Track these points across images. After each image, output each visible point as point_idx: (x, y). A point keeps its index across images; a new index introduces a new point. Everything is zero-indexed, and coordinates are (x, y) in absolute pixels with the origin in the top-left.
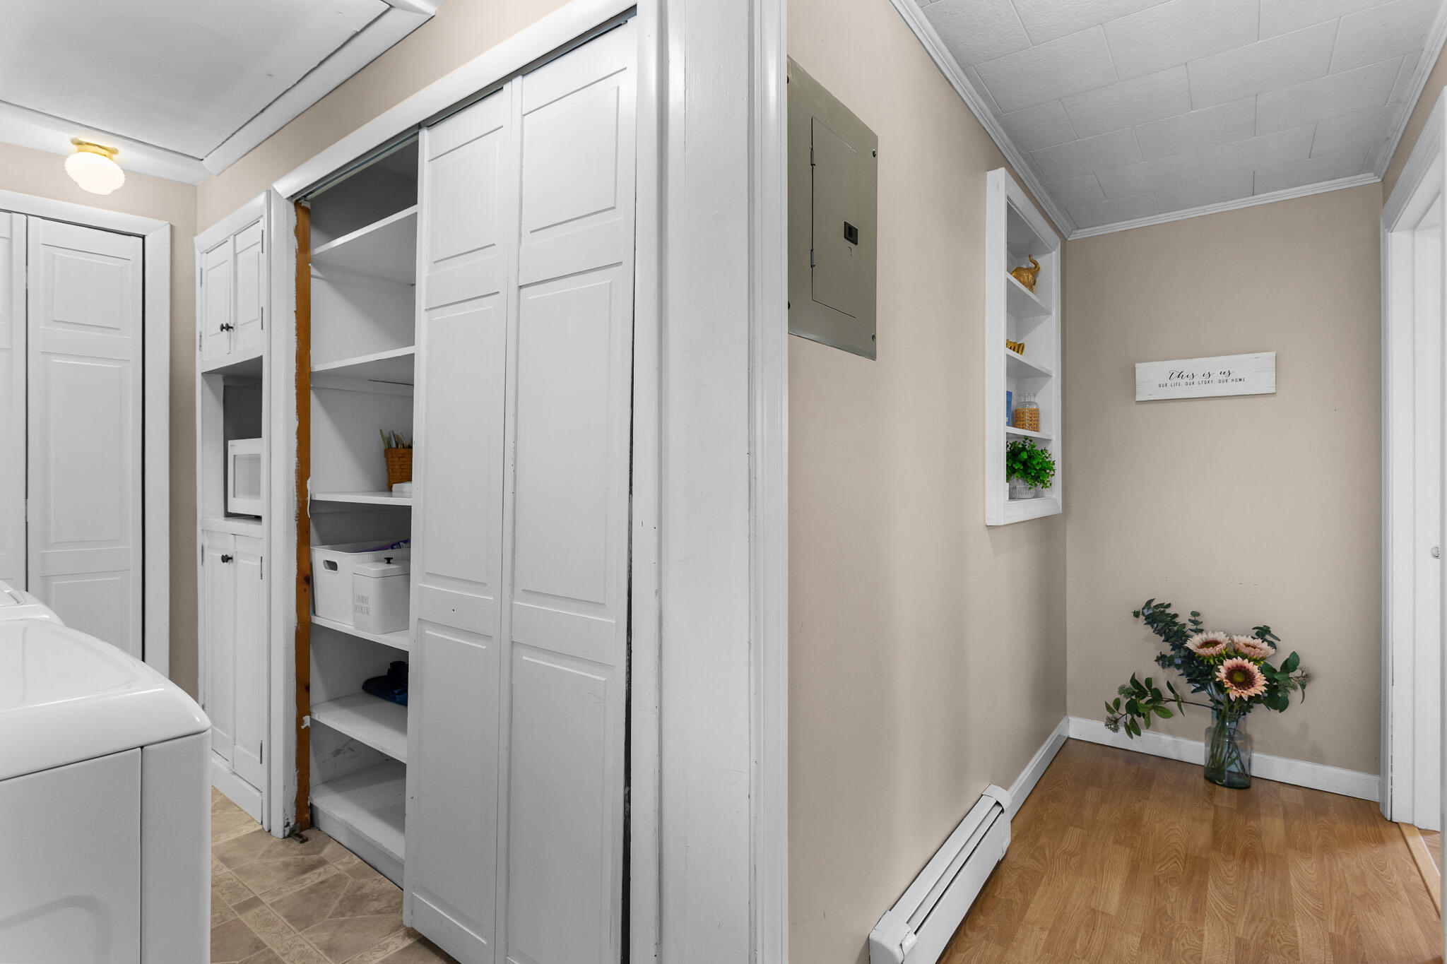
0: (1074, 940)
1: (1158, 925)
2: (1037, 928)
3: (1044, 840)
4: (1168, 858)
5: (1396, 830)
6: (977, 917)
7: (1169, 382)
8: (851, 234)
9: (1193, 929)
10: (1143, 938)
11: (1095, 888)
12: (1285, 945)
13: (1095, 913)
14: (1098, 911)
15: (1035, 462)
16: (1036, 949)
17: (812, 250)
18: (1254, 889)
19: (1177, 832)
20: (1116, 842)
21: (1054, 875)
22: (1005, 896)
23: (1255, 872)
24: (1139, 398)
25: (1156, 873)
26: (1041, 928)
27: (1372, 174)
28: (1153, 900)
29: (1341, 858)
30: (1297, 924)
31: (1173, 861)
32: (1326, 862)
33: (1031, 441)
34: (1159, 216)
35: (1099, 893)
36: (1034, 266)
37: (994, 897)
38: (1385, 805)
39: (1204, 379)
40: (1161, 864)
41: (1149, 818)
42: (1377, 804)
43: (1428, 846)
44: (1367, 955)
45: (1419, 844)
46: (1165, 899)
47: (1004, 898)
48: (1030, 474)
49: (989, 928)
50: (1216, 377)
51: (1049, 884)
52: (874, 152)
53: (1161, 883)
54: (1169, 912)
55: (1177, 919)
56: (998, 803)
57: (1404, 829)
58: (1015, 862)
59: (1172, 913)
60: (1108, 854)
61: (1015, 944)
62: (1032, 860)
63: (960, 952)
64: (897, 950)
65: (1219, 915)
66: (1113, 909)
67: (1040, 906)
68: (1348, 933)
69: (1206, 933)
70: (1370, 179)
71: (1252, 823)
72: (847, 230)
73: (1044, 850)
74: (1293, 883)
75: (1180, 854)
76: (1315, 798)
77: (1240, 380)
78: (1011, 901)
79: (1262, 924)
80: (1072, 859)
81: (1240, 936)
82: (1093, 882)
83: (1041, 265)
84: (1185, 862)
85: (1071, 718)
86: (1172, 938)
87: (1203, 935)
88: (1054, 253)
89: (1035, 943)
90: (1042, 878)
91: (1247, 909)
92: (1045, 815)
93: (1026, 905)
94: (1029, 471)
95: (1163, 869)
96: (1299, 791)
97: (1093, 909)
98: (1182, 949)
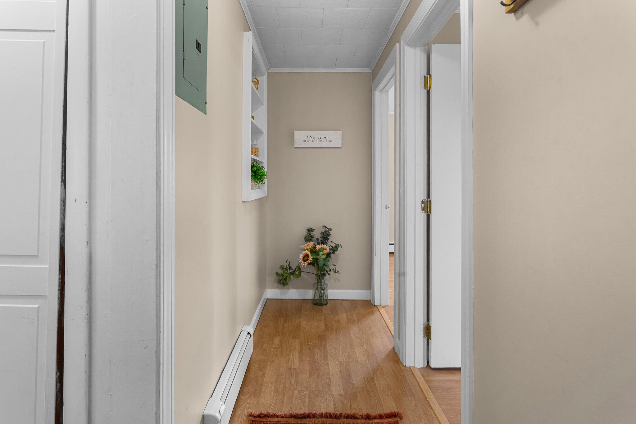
0: (285, 384)
1: (314, 366)
2: (270, 384)
3: (265, 345)
4: (312, 339)
5: (376, 308)
6: (244, 389)
7: (307, 140)
8: (198, 46)
9: (325, 363)
10: (309, 374)
11: (289, 359)
12: (354, 359)
13: (291, 369)
14: (292, 368)
15: (259, 172)
16: (271, 393)
17: (183, 51)
18: (341, 342)
19: (313, 328)
20: (293, 338)
21: (272, 359)
22: (254, 375)
23: (340, 335)
24: (295, 146)
25: (309, 346)
26: (271, 383)
27: (369, 69)
28: (310, 356)
29: (364, 322)
30: (356, 350)
31: (314, 339)
32: (360, 325)
33: (257, 162)
34: (303, 69)
35: (291, 361)
36: (256, 81)
37: (249, 377)
38: (373, 300)
39: (319, 140)
40: (310, 342)
41: (303, 325)
42: (370, 301)
43: (385, 311)
44: (376, 353)
45: (382, 310)
46: (314, 355)
47: (254, 376)
48: (257, 177)
49: (250, 392)
50: (323, 139)
51: (271, 364)
52: (207, 7)
53: (311, 349)
54: (316, 360)
55: (319, 362)
56: (249, 333)
57: (378, 307)
58: (255, 359)
59: (317, 360)
60: (291, 343)
61: (262, 394)
62: (262, 356)
63: (240, 407)
64: (218, 415)
65: (332, 355)
66: (297, 365)
67: (269, 375)
68: (370, 348)
69: (330, 363)
70: (368, 70)
71: (337, 317)
72: (197, 43)
73: (266, 350)
74: (352, 335)
75: (316, 336)
76: (353, 302)
77: (331, 141)
78: (257, 376)
79: (346, 354)
80: (278, 350)
81: (340, 360)
82: (288, 357)
83: (259, 81)
84: (318, 338)
85: (268, 290)
86: (319, 369)
87: (329, 365)
88: (265, 76)
89: (270, 391)
90: (268, 362)
91: (340, 349)
92: (264, 335)
93: (263, 376)
94: (257, 176)
95: (311, 343)
96: (348, 302)
97: (290, 368)
98: (323, 372)
